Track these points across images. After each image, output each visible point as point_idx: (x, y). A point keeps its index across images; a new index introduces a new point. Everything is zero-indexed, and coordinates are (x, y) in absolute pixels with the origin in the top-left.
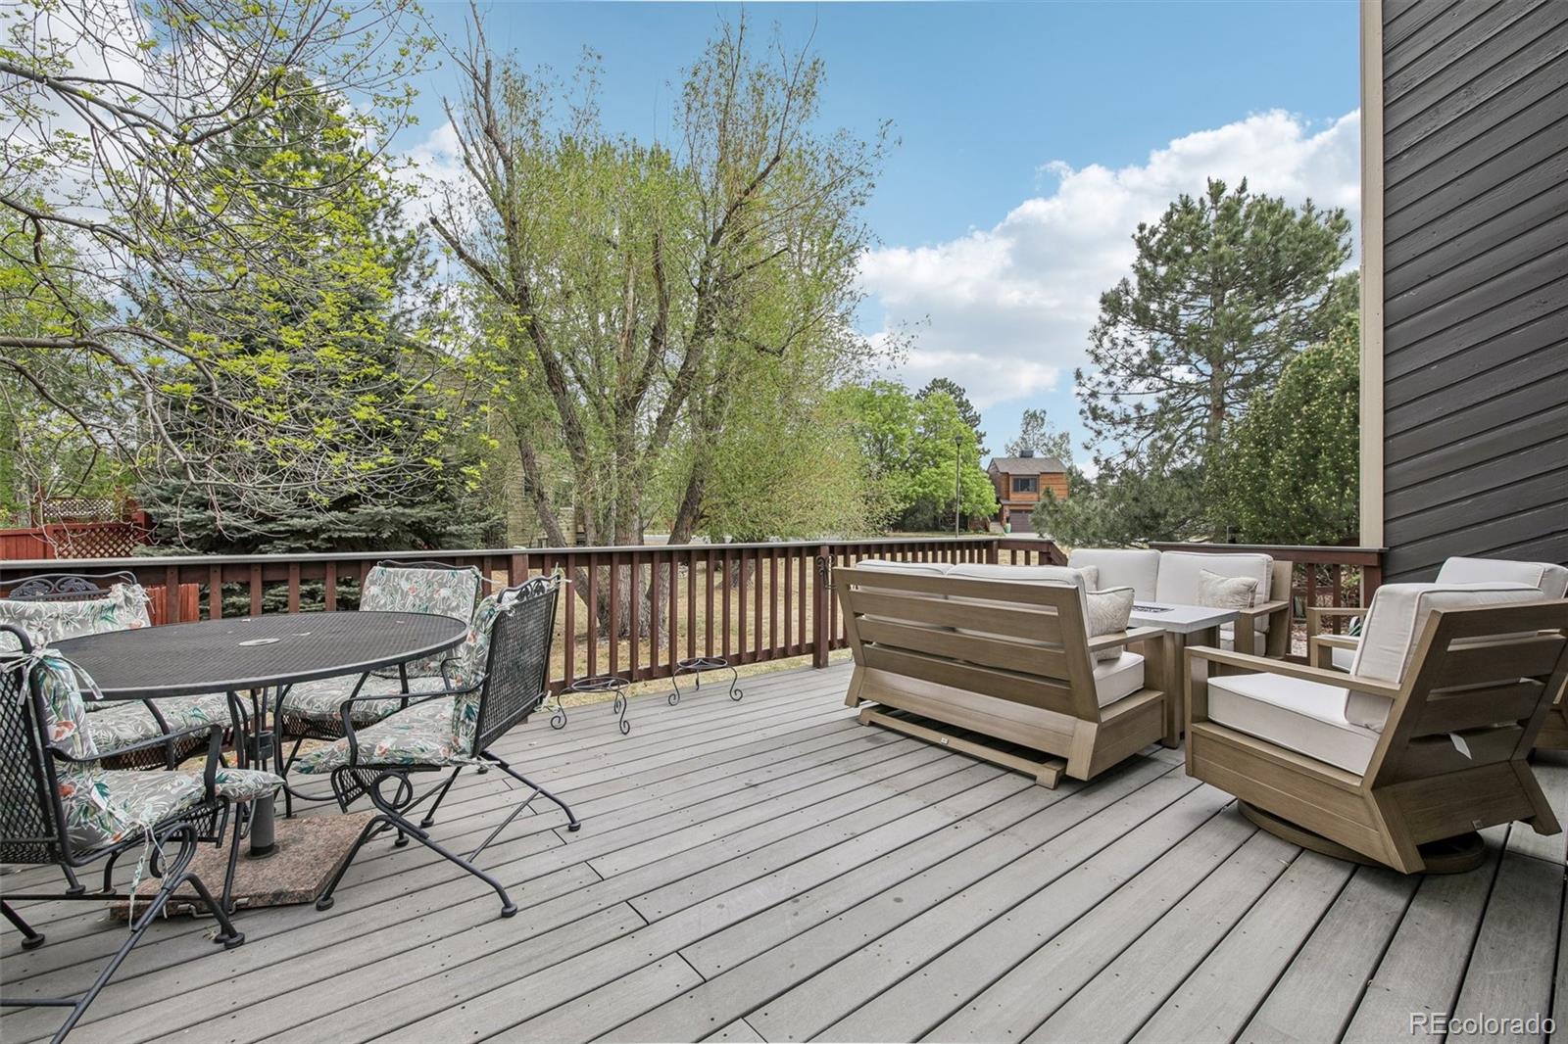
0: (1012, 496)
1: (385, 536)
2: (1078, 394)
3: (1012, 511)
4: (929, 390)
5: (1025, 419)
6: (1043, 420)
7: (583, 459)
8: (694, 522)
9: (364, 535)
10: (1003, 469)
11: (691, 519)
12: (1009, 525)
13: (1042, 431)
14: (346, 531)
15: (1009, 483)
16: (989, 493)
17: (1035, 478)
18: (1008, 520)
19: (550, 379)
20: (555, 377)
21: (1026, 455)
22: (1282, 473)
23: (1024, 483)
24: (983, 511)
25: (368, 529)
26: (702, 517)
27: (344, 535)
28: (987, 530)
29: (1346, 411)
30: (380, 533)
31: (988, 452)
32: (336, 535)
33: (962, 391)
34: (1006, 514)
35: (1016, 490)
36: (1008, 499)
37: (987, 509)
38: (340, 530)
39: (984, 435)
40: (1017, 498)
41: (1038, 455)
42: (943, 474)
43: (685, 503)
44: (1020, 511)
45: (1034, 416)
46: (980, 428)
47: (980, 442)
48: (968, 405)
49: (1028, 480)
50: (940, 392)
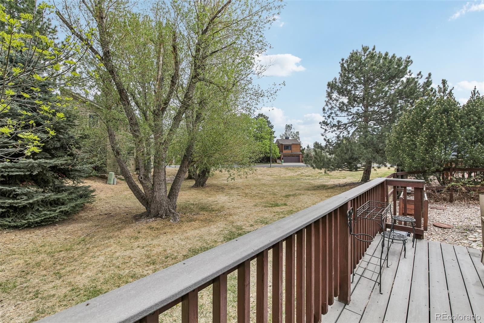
0: (283, 151)
1: (34, 174)
2: (324, 116)
3: (284, 156)
4: (257, 117)
5: (286, 127)
6: (291, 127)
7: (138, 136)
8: (189, 164)
9: (22, 173)
10: (281, 143)
11: (188, 162)
12: (283, 160)
13: (291, 131)
14: (12, 172)
15: (283, 147)
16: (277, 150)
17: (290, 146)
18: (283, 159)
19: (121, 97)
20: (124, 97)
21: (287, 138)
22: (422, 144)
23: (287, 147)
24: (275, 156)
25: (26, 170)
26: (192, 162)
27: (11, 174)
28: (276, 162)
29: (444, 121)
30: (32, 172)
31: (276, 137)
32: (6, 174)
33: (268, 118)
34: (282, 157)
35: (285, 149)
36: (282, 152)
37: (276, 155)
38: (9, 172)
39: (275, 132)
40: (285, 152)
41: (290, 138)
42: (264, 144)
43: (185, 156)
44: (286, 156)
45: (289, 126)
46: (273, 130)
47: (274, 134)
48: (270, 122)
49: (288, 146)
50: (261, 118)
